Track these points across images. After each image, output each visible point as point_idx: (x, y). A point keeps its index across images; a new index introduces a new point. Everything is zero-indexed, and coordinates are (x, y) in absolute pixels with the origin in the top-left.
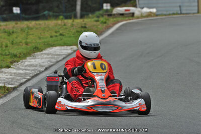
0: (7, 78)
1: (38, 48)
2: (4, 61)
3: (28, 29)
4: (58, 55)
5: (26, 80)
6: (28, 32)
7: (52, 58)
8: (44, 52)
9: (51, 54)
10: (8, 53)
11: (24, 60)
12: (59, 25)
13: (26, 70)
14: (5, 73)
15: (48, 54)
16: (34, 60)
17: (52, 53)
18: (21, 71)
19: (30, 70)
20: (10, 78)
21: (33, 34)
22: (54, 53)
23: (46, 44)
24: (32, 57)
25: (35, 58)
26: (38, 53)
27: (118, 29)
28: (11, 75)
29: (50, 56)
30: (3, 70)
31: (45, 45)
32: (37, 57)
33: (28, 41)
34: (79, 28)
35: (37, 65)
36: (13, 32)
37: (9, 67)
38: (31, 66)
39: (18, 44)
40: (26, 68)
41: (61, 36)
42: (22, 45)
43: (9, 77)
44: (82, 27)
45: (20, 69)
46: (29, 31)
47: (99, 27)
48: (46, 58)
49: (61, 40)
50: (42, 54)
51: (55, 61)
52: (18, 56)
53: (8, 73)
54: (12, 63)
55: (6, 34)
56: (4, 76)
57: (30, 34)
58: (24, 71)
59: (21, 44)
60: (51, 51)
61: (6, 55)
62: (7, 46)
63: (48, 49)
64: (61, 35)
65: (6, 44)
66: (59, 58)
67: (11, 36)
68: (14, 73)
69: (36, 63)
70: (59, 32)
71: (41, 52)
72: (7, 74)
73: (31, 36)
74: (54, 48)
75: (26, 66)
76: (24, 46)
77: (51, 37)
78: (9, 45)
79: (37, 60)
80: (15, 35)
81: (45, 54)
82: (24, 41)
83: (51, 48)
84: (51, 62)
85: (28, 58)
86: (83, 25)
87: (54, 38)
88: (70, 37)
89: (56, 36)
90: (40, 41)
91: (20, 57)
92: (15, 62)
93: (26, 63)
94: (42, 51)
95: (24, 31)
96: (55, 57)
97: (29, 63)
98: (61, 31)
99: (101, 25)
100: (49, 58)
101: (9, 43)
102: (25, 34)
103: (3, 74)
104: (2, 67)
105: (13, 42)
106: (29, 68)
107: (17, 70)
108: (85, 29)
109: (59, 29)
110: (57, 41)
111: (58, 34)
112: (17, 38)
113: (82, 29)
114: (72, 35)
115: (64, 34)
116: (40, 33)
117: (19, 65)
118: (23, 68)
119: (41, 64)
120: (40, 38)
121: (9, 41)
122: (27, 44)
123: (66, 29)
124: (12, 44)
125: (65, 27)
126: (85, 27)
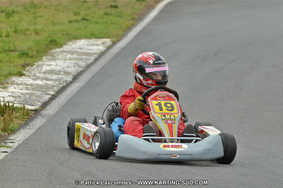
0: (22, 94)
1: (56, 42)
2: (10, 62)
4: (86, 54)
5: (49, 96)
6: (35, 13)
7: (79, 59)
8: (66, 48)
9: (76, 52)
10: (12, 48)
11: (40, 63)
12: (77, 1)
13: (47, 79)
14: (18, 84)
15: (72, 53)
16: (53, 63)
17: (77, 50)
18: (40, 82)
19: (50, 80)
20: (27, 94)
21: (42, 16)
22: (80, 51)
23: (64, 33)
24: (50, 57)
25: (54, 60)
26: (58, 50)
27: (162, 11)
28: (27, 89)
29: (75, 56)
30: (14, 79)
31: (63, 35)
32: (57, 57)
33: (39, 27)
34: (107, 7)
35: (60, 71)
36: (13, 12)
37: (21, 75)
38: (51, 72)
39: (24, 32)
40: (46, 76)
41: (84, 22)
42: (30, 34)
43: (24, 91)
44: (111, 6)
45: (38, 78)
46: (37, 10)
47: (136, 6)
48: (70, 59)
49: (86, 28)
50: (63, 52)
51: (85, 64)
52: (30, 54)
53: (21, 84)
54: (24, 66)
55: (4, 14)
56: (17, 90)
57: (39, 17)
58: (44, 81)
59: (28, 32)
60: (74, 46)
61: (11, 51)
62: (8, 36)
63: (70, 43)
64: (84, 19)
65: (7, 32)
66: (89, 59)
67: (11, 19)
68: (31, 85)
69: (58, 68)
70: (79, 13)
71: (61, 49)
72: (21, 87)
73: (41, 19)
74: (78, 41)
75: (45, 73)
76: (33, 37)
77: (70, 22)
78: (11, 34)
79: (59, 62)
80: (16, 18)
81: (68, 52)
82: (32, 28)
83: (74, 41)
84: (80, 67)
85: (44, 58)
86: (113, 4)
87: (75, 25)
88: (97, 23)
89: (77, 21)
90: (52, 28)
91: (32, 57)
92: (28, 65)
93: (45, 68)
94: (61, 46)
95: (29, 11)
96: (83, 57)
97: (48, 68)
98: (82, 13)
99: (138, 3)
100: (75, 59)
101: (11, 31)
102: (32, 16)
103: (16, 86)
104: (11, 74)
105: (16, 29)
106: (49, 76)
107: (33, 79)
108: (117, 10)
109: (79, 8)
110: (80, 29)
111: (79, 18)
112: (20, 22)
113: (113, 9)
114: (99, 20)
115: (88, 18)
116: (53, 15)
117: (34, 70)
118: (41, 75)
119: (66, 69)
120: (54, 24)
121: (11, 28)
122: (37, 33)
123: (89, 8)
124: (16, 32)
125: (86, 5)
126: (116, 7)
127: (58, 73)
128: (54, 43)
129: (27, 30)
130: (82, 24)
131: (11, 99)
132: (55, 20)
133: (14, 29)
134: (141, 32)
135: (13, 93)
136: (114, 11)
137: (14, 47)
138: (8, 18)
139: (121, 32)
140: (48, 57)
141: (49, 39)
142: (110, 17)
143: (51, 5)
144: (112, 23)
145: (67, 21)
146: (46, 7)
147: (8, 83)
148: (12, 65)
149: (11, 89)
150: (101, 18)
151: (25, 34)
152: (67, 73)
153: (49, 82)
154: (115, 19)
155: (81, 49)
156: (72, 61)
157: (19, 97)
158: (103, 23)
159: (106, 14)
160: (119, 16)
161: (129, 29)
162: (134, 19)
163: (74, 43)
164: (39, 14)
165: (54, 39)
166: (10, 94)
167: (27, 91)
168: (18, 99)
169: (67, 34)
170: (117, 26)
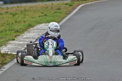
0: (13, 48)
1: (31, 25)
2: (11, 35)
3: (25, 11)
4: (44, 30)
5: (24, 48)
6: (25, 14)
8: (35, 28)
9: (39, 29)
10: (13, 29)
11: (23, 34)
12: (44, 7)
13: (24, 41)
14: (12, 44)
15: (37, 30)
17: (40, 28)
18: (21, 43)
19: (26, 41)
20: (15, 48)
21: (28, 15)
22: (41, 28)
23: (36, 21)
24: (28, 32)
25: (29, 33)
26: (32, 29)
27: (79, 10)
28: (15, 46)
29: (39, 31)
30: (10, 42)
31: (35, 22)
32: (31, 32)
33: (25, 20)
34: (56, 10)
35: (31, 37)
36: (16, 14)
37: (14, 40)
38: (27, 38)
39: (19, 22)
40: (24, 40)
41: (45, 16)
42: (22, 23)
43: (14, 47)
44: (58, 9)
45: (21, 41)
46: (26, 13)
47: (68, 8)
49: (45, 18)
50: (34, 29)
51: (42, 34)
52: (19, 31)
53: (13, 44)
54: (16, 36)
55: (12, 15)
56: (11, 46)
57: (26, 15)
58: (23, 42)
59: (21, 22)
60: (39, 27)
61: (12, 30)
62: (12, 24)
63: (38, 25)
64: (45, 15)
66: (44, 32)
67: (15, 17)
68: (17, 44)
69: (30, 36)
70: (44, 13)
71: (33, 28)
73: (27, 16)
74: (41, 24)
75: (24, 38)
76: (23, 24)
77: (39, 17)
78: (13, 23)
79: (31, 34)
80: (17, 16)
81: (36, 29)
82: (22, 20)
83: (39, 24)
84: (39, 35)
85: (25, 32)
87: (41, 18)
88: (51, 16)
89: (42, 16)
90: (32, 20)
91: (20, 32)
92: (18, 36)
93: (25, 36)
94: (34, 27)
95: (23, 13)
96: (42, 31)
98: (45, 13)
99: (69, 7)
100: (38, 32)
101: (14, 22)
102: (24, 15)
103: (10, 45)
104: (9, 40)
105: (16, 21)
106: (26, 40)
107: (18, 41)
108: (60, 10)
109: (44, 10)
110: (43, 19)
111: (43, 15)
112: (18, 18)
113: (58, 10)
114: (52, 15)
115: (47, 14)
116: (33, 14)
117: (20, 38)
118: (22, 40)
119: (34, 36)
120: (32, 18)
121: (14, 20)
122: (24, 22)
123: (48, 10)
124: (16, 22)
125: (47, 9)
126: (60, 9)
127: (30, 38)
128: (30, 26)
129: (21, 21)
130: (44, 17)
131: (7, 50)
132: (33, 16)
133: (15, 21)
134: (68, 19)
135: (9, 48)
137: (14, 28)
138: (13, 16)
139: (60, 20)
140: (27, 32)
141: (29, 24)
142: (56, 14)
143: (32, 10)
144: (57, 16)
145: (38, 16)
146: (30, 11)
147: (7, 44)
148: (11, 36)
149: (9, 46)
150: (52, 14)
151: (20, 23)
152: (34, 38)
153: (25, 42)
154: (58, 14)
155: (42, 27)
156: (37, 33)
157: (11, 49)
158: (53, 16)
159: (55, 12)
160: (60, 13)
161: (64, 18)
162: (66, 14)
163: (39, 25)
164: (27, 14)
165: (31, 24)
166: (7, 48)
167: (15, 47)
168: (10, 50)
169: (37, 22)
170: (59, 17)
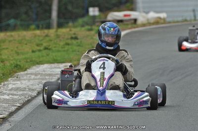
1: (20, 66)
4: (50, 75)
5: (16, 107)
7: (42, 79)
8: (29, 71)
9: (39, 74)
11: (6, 83)
12: (39, 36)
15: (36, 75)
16: (18, 82)
17: (41, 72)
21: (7, 48)
23: (29, 61)
24: (15, 78)
26: (22, 73)
29: (39, 77)
31: (27, 62)
32: (21, 78)
35: (25, 88)
38: (17, 89)
40: (12, 92)
44: (72, 38)
45: (4, 94)
48: (34, 79)
49: (48, 55)
50: (27, 74)
57: (4, 49)
58: (11, 96)
60: (38, 70)
63: (34, 67)
64: (46, 48)
66: (52, 79)
70: (42, 44)
71: (26, 72)
74: (42, 66)
75: (11, 90)
77: (33, 52)
79: (23, 82)
81: (32, 74)
83: (37, 66)
85: (10, 79)
86: (74, 36)
87: (37, 53)
88: (59, 51)
89: (40, 51)
93: (10, 86)
94: (26, 70)
96: (47, 77)
97: (14, 86)
98: (45, 44)
100: (39, 79)
106: (15, 93)
108: (77, 41)
110: (43, 56)
111: (42, 48)
114: (60, 49)
115: (50, 47)
116: (17, 47)
118: (8, 92)
119: (31, 87)
120: (18, 54)
122: (2, 61)
123: (51, 40)
125: (48, 38)
126: (76, 38)
128: (19, 68)
130: (45, 52)
132: (19, 51)
136: (74, 42)
140: (13, 79)
142: (70, 47)
143: (15, 40)
144: (73, 51)
145: (31, 51)
150: (62, 48)
152: (31, 90)
153: (15, 97)
154: (76, 48)
155: (44, 71)
158: (64, 51)
159: (68, 44)
160: (79, 46)
163: (38, 67)
169: (31, 61)
170: (78, 53)
